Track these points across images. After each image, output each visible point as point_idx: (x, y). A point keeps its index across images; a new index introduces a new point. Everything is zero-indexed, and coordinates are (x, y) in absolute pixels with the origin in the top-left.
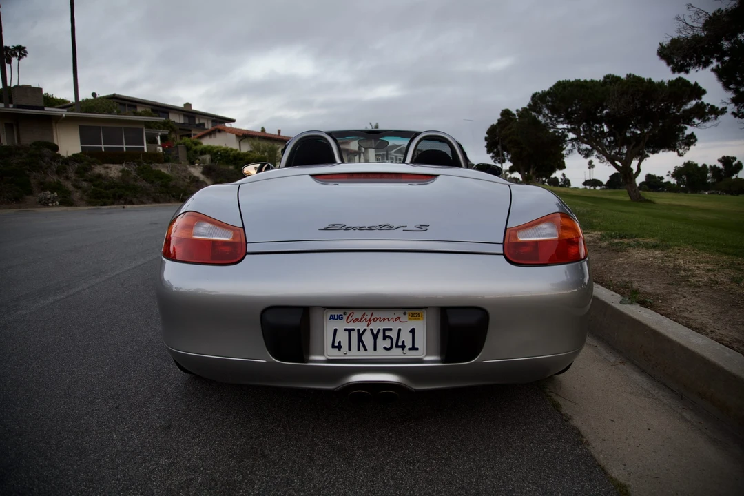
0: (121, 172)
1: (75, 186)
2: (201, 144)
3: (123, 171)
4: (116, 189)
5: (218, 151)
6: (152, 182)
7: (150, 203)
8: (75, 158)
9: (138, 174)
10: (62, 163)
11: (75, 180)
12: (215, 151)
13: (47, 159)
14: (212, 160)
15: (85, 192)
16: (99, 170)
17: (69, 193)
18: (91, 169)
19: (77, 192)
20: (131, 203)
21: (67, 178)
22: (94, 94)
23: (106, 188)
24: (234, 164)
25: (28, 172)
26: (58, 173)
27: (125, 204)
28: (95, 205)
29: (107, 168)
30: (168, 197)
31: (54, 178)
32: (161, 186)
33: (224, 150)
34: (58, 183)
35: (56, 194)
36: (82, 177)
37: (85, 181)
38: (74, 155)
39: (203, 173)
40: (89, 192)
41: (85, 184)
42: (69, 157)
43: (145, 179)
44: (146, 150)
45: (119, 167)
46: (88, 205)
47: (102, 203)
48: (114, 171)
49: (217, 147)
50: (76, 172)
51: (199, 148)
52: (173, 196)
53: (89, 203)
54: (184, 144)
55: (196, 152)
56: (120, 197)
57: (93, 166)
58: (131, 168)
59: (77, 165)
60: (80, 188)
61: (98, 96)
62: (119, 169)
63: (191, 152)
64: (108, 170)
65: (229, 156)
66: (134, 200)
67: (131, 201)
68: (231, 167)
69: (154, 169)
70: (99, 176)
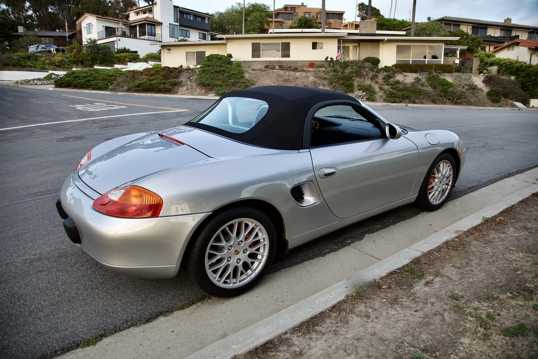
0: (415, 79)
1: (380, 88)
2: (494, 56)
3: (416, 79)
4: (406, 92)
5: (504, 63)
6: (435, 88)
7: (429, 104)
8: (386, 69)
9: (427, 82)
10: (376, 72)
11: (381, 84)
12: (502, 63)
13: (367, 69)
14: (498, 72)
15: (385, 92)
16: (399, 77)
17: (375, 93)
18: (394, 76)
19: (380, 92)
20: (414, 102)
21: (377, 83)
22: (429, 19)
23: (400, 90)
24: (516, 75)
25: (354, 78)
26: (372, 79)
27: (410, 103)
28: (388, 102)
29: (406, 76)
30: (445, 100)
31: (368, 82)
32: (441, 91)
33: (509, 62)
34: (370, 86)
35: (365, 93)
36: (385, 82)
37: (388, 85)
38: (386, 67)
39: (484, 82)
40: (388, 92)
41: (386, 87)
42: (382, 68)
43: (431, 85)
44: (442, 63)
45: (415, 75)
46: (384, 102)
47: (393, 101)
48: (409, 78)
49: (505, 60)
50: (383, 79)
51: (490, 60)
52: (449, 100)
53: (385, 101)
54: (479, 56)
55: (486, 63)
56: (407, 97)
57: (396, 75)
58: (423, 77)
59: (385, 73)
60: (383, 89)
61: (431, 20)
62: (414, 77)
63: (483, 63)
64: (406, 78)
65: (513, 67)
66: (417, 100)
67: (414, 101)
68: (513, 78)
69: (441, 77)
70: (398, 82)
